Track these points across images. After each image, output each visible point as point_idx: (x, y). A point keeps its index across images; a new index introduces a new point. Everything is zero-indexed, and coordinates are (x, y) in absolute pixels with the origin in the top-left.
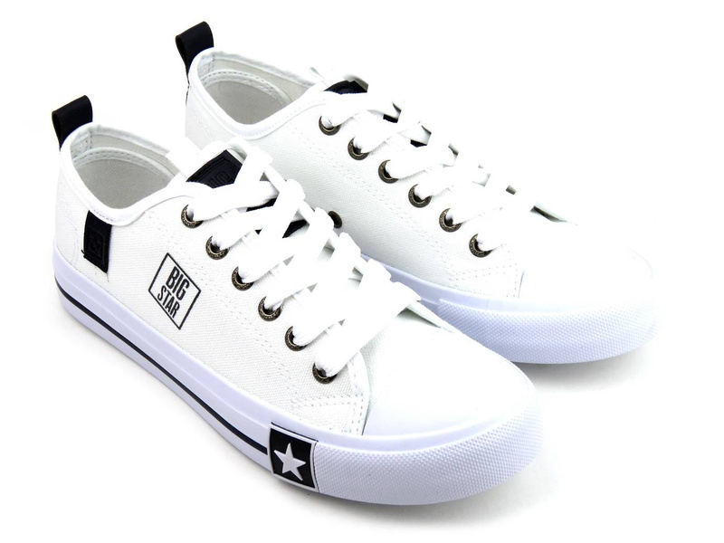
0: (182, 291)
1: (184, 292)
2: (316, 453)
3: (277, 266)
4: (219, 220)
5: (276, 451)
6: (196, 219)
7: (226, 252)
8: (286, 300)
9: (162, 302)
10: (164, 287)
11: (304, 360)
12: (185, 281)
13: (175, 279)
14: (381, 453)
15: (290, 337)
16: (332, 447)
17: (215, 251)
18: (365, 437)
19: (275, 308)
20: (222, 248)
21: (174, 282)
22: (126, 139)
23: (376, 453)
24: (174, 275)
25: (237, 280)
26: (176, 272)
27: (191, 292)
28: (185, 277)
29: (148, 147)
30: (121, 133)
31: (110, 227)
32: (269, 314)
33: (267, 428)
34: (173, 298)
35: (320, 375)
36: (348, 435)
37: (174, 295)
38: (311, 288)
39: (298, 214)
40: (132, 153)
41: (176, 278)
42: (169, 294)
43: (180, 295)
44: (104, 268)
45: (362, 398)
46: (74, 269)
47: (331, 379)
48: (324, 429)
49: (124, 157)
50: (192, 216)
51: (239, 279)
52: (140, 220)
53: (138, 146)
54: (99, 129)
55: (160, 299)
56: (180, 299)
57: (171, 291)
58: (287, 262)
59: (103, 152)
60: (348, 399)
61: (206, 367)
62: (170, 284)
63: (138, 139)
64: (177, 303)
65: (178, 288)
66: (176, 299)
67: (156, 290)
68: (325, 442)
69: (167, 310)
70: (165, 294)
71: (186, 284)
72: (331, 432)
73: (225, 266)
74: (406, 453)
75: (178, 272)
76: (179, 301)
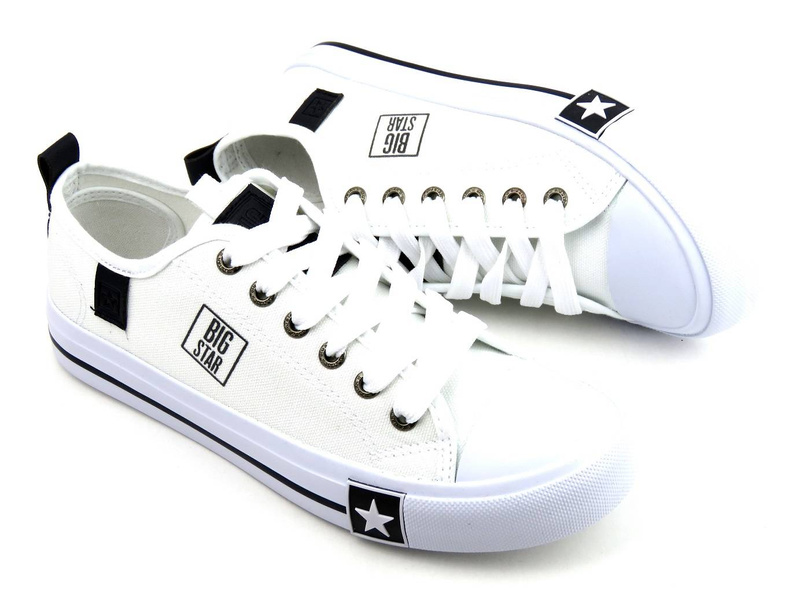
0: (224, 345)
1: (227, 345)
2: (405, 506)
3: (334, 309)
4: (261, 264)
5: (356, 509)
6: (234, 264)
7: (273, 298)
8: (350, 345)
9: (199, 358)
10: (200, 341)
11: (378, 408)
12: (228, 333)
13: (214, 332)
14: (480, 500)
15: (359, 384)
16: (425, 498)
17: (260, 298)
18: (460, 484)
19: (339, 355)
20: (269, 294)
21: (213, 335)
22: (118, 176)
23: (474, 500)
24: (214, 328)
25: (291, 328)
26: (216, 325)
27: (236, 345)
28: (227, 329)
29: (145, 184)
30: (113, 171)
31: (127, 280)
32: (332, 361)
33: (345, 485)
34: (213, 353)
35: (400, 423)
36: (440, 484)
37: (215, 349)
38: (375, 329)
39: (344, 248)
40: (125, 191)
41: (216, 330)
42: (208, 348)
43: (222, 349)
44: (122, 324)
45: (449, 442)
46: (81, 328)
47: (412, 426)
48: (411, 480)
49: (115, 197)
50: (230, 261)
51: (292, 326)
52: (167, 269)
53: (131, 183)
54: (88, 168)
55: (197, 355)
56: (223, 352)
57: (210, 345)
58: (343, 303)
59: (92, 193)
60: (434, 445)
61: (260, 425)
62: (209, 337)
63: (133, 176)
64: (218, 357)
65: (219, 342)
66: (217, 354)
67: (192, 345)
68: (415, 493)
69: (207, 366)
70: (203, 349)
71: (229, 336)
72: (420, 482)
73: (275, 314)
74: (508, 496)
75: (219, 324)
76: (221, 355)
